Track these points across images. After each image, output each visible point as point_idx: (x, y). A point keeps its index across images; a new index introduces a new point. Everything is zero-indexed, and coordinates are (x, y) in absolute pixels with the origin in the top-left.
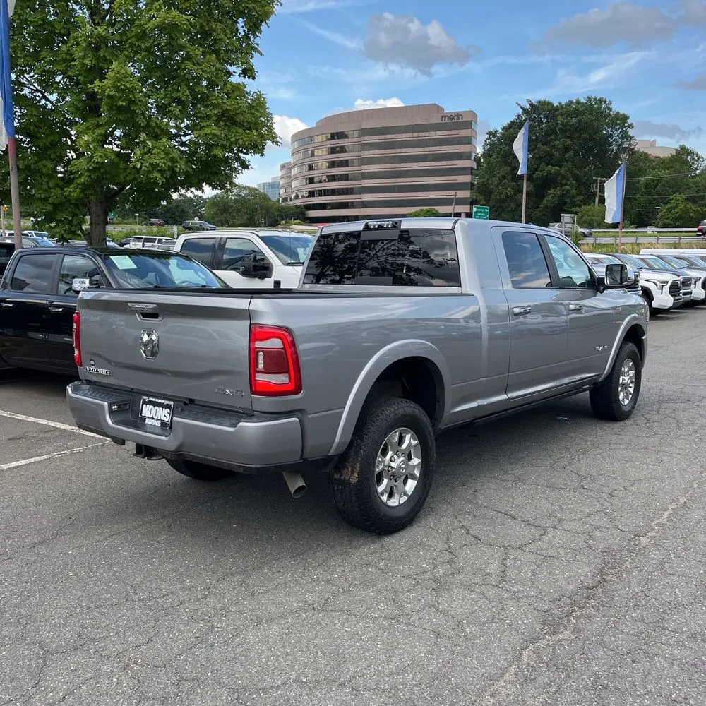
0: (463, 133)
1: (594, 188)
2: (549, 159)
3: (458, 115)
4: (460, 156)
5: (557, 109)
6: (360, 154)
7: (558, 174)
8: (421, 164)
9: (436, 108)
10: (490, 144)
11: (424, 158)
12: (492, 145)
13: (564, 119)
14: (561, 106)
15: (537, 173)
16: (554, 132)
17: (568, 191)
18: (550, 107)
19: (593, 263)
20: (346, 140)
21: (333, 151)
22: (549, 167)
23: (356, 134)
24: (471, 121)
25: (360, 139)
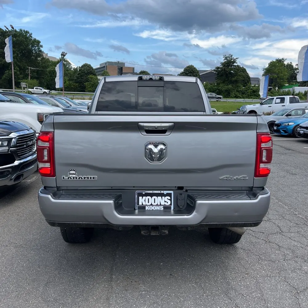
1: (27, 72)
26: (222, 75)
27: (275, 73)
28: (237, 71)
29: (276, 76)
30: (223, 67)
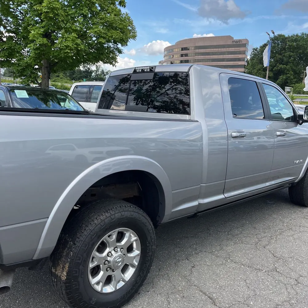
0: (242, 49)
1: (302, 76)
2: (281, 62)
3: (240, 41)
4: (239, 60)
5: (286, 38)
6: (194, 57)
7: (285, 69)
8: (221, 63)
9: (230, 37)
10: (254, 54)
11: (223, 60)
12: (255, 55)
13: (290, 43)
14: (289, 37)
15: (275, 68)
16: (284, 49)
17: (289, 77)
18: (283, 37)
19: (298, 109)
20: (188, 51)
21: (182, 56)
22: (281, 65)
23: (193, 48)
24: (246, 44)
25: (194, 51)
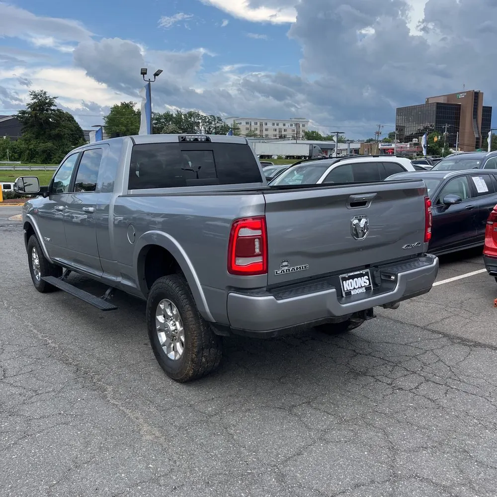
26: (32, 126)
27: (122, 124)
28: (59, 119)
29: (123, 128)
30: (34, 110)
